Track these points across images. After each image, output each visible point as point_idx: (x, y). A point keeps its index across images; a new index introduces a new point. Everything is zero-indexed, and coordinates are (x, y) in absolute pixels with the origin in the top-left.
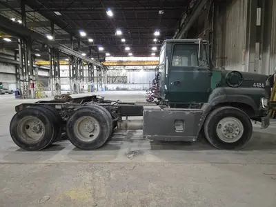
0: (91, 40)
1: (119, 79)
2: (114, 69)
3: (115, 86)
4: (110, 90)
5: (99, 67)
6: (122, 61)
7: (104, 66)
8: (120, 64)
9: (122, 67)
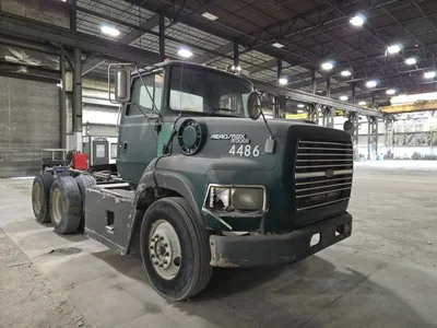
0: (346, 73)
1: (419, 137)
2: (409, 118)
3: (410, 151)
4: (398, 159)
5: (373, 118)
6: (425, 102)
7: (386, 114)
8: (421, 107)
9: (427, 114)
